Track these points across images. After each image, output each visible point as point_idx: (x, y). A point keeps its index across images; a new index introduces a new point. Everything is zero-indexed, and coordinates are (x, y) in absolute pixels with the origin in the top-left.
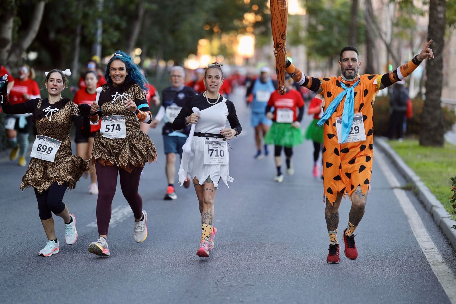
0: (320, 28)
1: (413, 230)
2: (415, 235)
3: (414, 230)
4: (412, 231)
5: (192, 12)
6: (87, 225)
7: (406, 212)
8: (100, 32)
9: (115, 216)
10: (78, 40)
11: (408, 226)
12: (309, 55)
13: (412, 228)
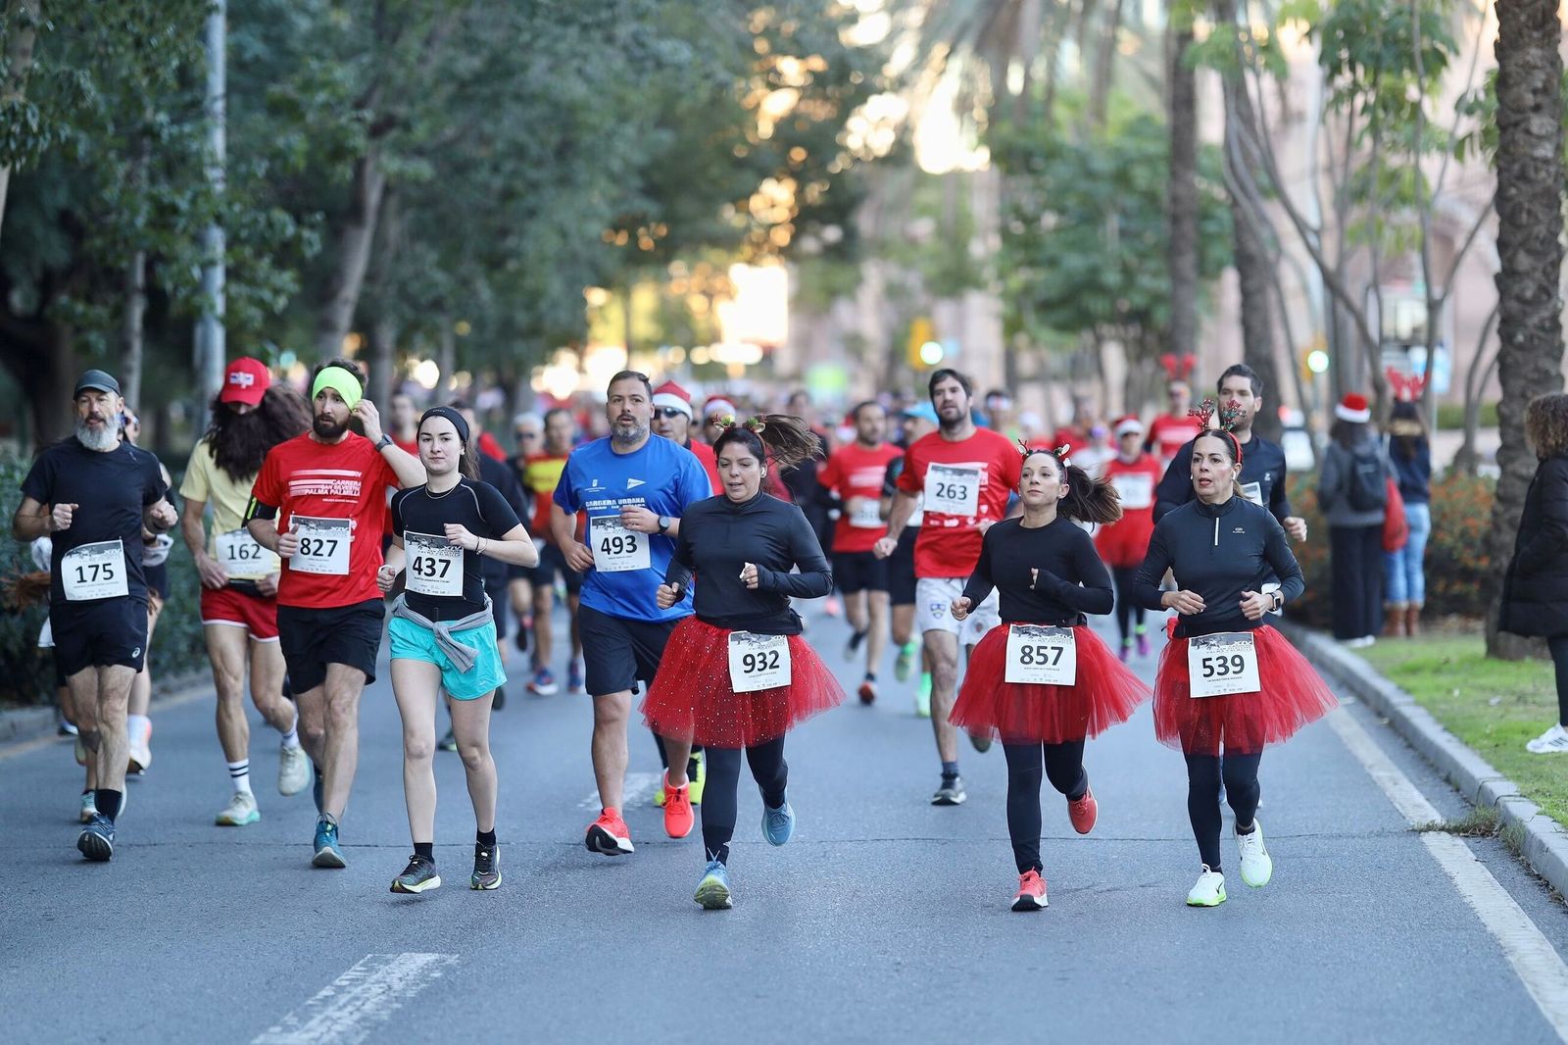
0: (1050, 220)
1: (1534, 997)
2: (1549, 1016)
3: (1537, 993)
4: (1532, 1000)
5: (565, 182)
6: (251, 1038)
7: (1493, 926)
8: (218, 276)
9: (357, 998)
10: (137, 311)
11: (1511, 981)
12: (1012, 327)
13: (1530, 989)
